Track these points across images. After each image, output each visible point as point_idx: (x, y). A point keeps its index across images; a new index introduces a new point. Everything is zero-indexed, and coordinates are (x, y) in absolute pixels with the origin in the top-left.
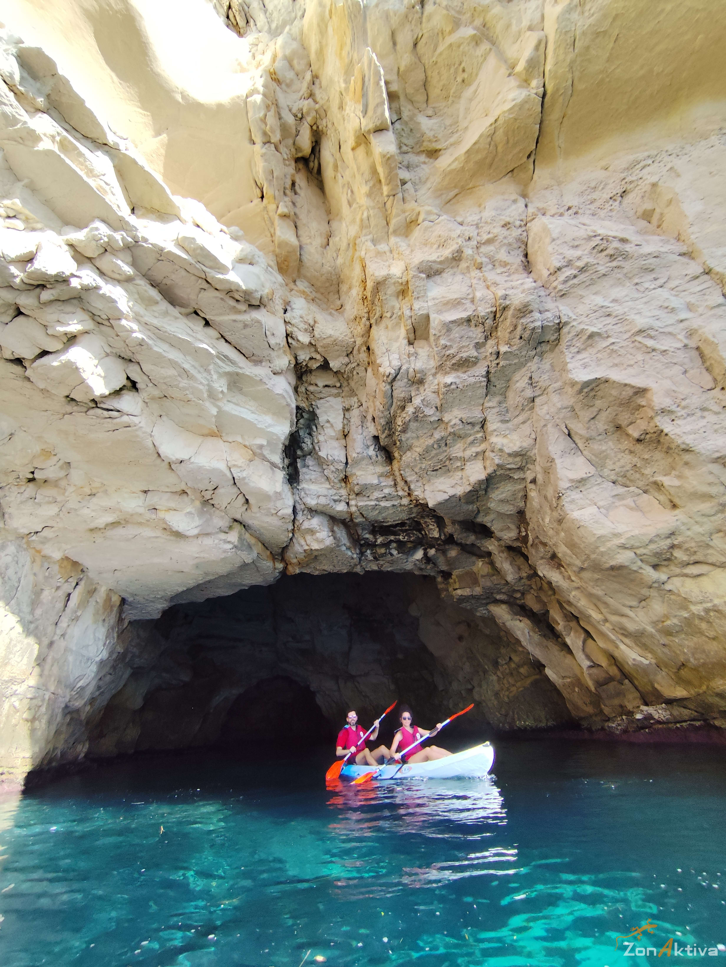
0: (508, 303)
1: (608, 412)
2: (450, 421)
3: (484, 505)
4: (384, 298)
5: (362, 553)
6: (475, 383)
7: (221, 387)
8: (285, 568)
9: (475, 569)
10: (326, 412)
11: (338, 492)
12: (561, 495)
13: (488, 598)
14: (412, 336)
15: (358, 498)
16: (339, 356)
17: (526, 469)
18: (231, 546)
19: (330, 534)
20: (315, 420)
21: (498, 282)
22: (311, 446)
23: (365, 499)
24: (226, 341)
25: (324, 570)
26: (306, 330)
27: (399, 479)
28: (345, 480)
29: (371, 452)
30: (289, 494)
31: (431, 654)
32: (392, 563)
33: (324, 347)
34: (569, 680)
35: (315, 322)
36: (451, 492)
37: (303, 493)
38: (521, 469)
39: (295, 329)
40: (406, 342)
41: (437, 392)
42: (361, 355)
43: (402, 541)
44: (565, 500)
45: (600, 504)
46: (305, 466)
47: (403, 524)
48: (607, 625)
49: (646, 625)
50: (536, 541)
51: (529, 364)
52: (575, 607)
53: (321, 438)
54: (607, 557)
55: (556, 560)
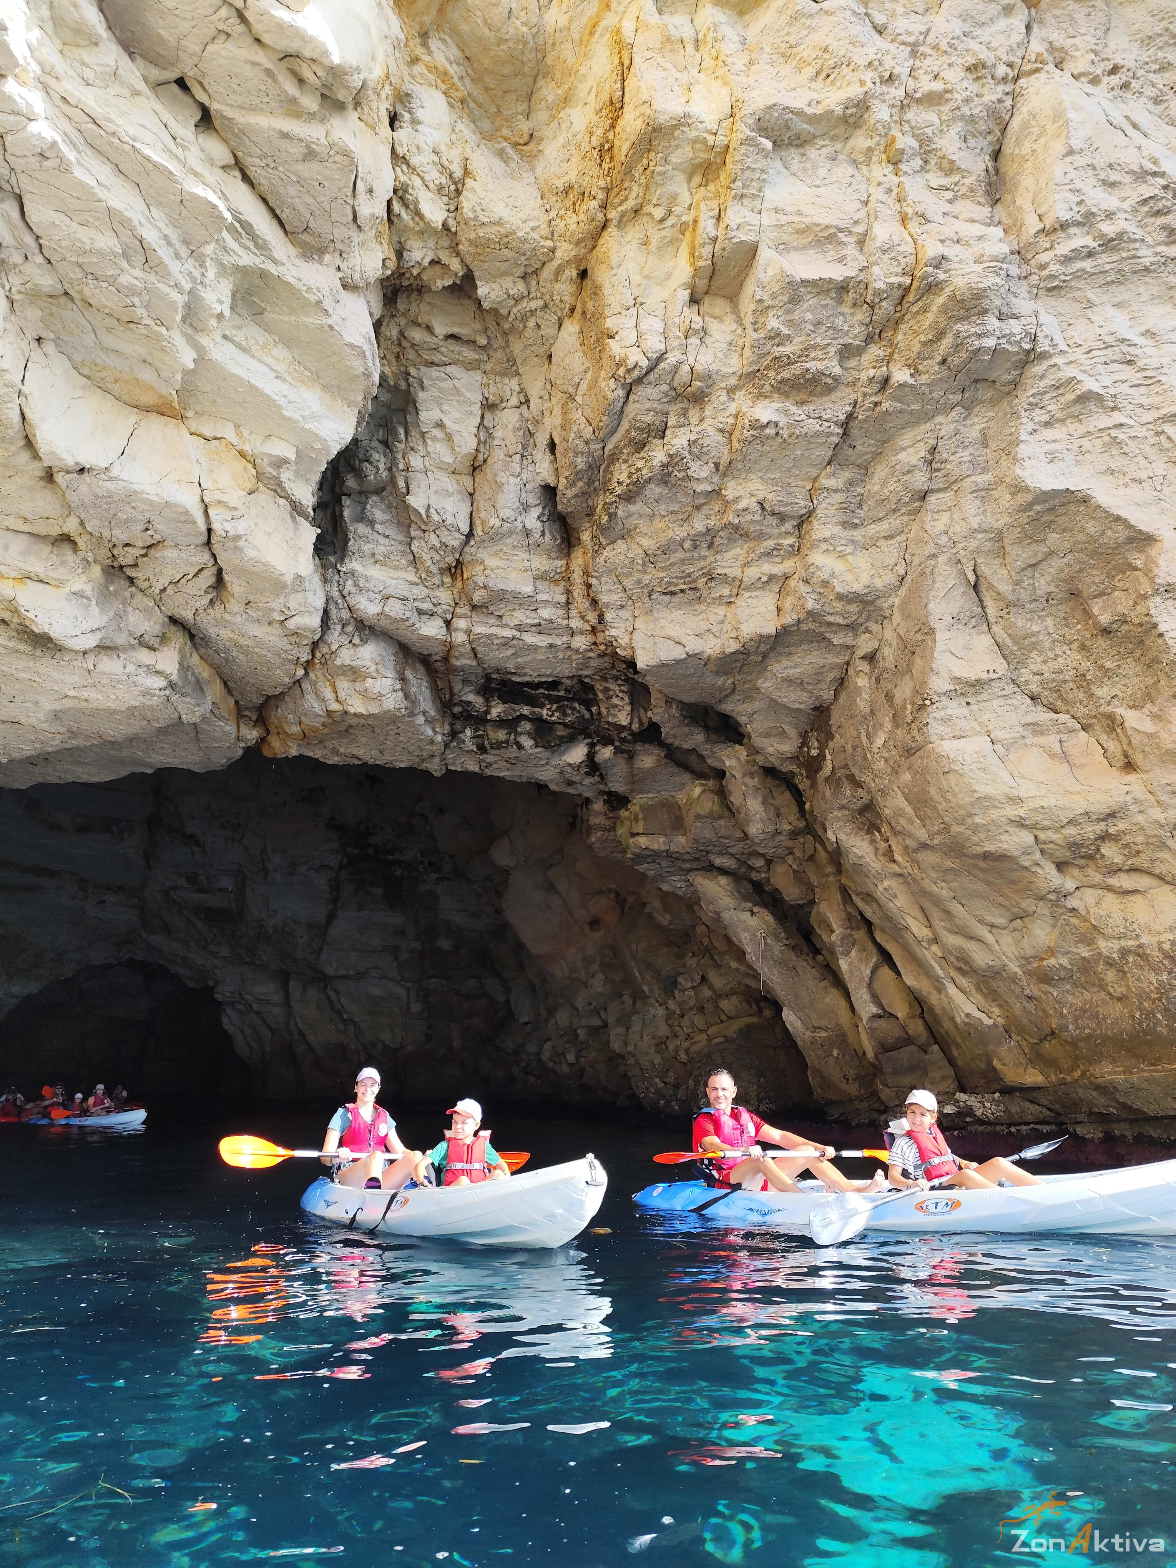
0: (942, 276)
1: (1066, 560)
2: (737, 500)
3: (749, 681)
4: (660, 169)
5: (454, 734)
6: (817, 434)
7: (221, 302)
8: (262, 740)
9: (681, 798)
10: (439, 402)
11: (432, 593)
12: (928, 702)
13: (697, 859)
14: (702, 284)
15: (474, 615)
16: (505, 274)
17: (862, 629)
18: (162, 683)
19: (398, 686)
20: (404, 411)
21: (929, 215)
22: (385, 474)
23: (493, 620)
24: (246, 178)
25: (354, 756)
26: (440, 188)
27: (578, 592)
28: (456, 570)
29: (532, 520)
30: (317, 580)
31: (520, 947)
32: (512, 763)
33: (473, 243)
34: (824, 1034)
35: (466, 172)
36: (694, 645)
37: (350, 583)
38: (852, 627)
39: (417, 181)
40: (685, 295)
41: (728, 433)
42: (558, 286)
43: (546, 721)
44: (933, 715)
45: (998, 735)
46: (361, 518)
47: (554, 685)
48: (935, 948)
49: (1011, 960)
50: (841, 773)
51: (939, 419)
52: (879, 905)
53: (416, 461)
54: (982, 836)
55: (868, 815)
